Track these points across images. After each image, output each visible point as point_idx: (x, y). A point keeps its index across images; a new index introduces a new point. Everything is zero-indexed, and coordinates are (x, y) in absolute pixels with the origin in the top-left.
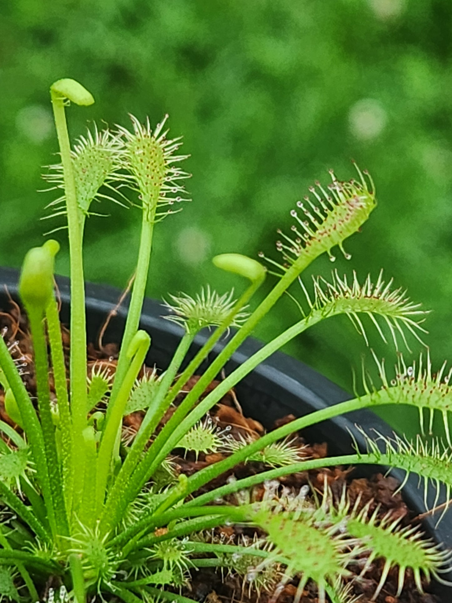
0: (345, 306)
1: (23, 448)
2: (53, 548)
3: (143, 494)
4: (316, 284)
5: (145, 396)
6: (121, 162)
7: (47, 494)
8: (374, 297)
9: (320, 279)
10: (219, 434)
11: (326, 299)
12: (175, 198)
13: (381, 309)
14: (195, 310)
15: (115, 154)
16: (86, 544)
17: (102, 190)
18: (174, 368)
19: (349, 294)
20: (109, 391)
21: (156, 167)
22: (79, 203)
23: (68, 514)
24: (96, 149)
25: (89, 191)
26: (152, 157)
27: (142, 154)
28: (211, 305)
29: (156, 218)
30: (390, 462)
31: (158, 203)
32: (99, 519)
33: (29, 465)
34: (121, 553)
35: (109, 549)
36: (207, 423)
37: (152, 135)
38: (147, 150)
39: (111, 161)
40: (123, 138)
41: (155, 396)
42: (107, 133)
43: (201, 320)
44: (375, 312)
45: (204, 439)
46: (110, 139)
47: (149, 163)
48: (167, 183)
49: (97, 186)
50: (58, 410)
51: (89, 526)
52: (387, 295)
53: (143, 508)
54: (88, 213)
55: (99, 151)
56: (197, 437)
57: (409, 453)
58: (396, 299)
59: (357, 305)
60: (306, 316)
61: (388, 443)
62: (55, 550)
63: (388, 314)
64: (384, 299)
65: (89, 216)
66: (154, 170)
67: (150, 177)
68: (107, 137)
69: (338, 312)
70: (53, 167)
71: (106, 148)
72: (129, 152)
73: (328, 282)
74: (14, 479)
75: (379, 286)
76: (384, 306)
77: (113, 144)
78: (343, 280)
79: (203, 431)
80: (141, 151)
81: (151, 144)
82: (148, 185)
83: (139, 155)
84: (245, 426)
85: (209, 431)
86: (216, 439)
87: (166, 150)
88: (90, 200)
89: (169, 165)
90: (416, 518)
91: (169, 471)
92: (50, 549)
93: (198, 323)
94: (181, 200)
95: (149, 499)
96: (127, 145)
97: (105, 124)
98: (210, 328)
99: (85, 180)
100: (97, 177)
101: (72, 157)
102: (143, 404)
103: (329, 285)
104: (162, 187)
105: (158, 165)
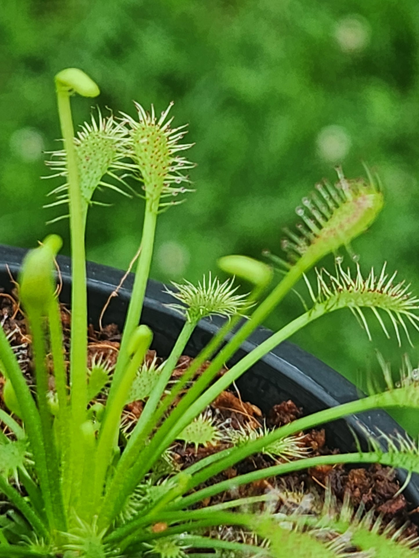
0: (348, 300)
1: (21, 439)
2: (51, 542)
3: (142, 486)
4: (320, 277)
5: (145, 386)
6: (126, 151)
7: (44, 485)
8: (378, 291)
9: (323, 272)
10: (219, 426)
11: (329, 292)
12: (179, 187)
13: (385, 303)
14: (196, 297)
15: (119, 142)
16: (83, 540)
17: (105, 178)
18: (174, 358)
19: (353, 287)
20: (110, 382)
21: (160, 156)
22: (82, 191)
23: (66, 507)
24: (100, 135)
25: (92, 179)
26: (156, 147)
27: (146, 143)
28: (212, 292)
29: (160, 208)
30: (392, 460)
31: (162, 194)
32: (96, 514)
33: (26, 457)
34: (119, 549)
35: (107, 545)
36: (207, 416)
37: (156, 123)
38: (152, 139)
39: (115, 150)
40: (127, 125)
41: (155, 386)
42: (111, 120)
43: (203, 309)
44: (379, 306)
45: (203, 432)
46: (114, 126)
47: (153, 152)
48: (171, 173)
49: (100, 174)
50: (57, 401)
51: (86, 521)
52: (391, 289)
53: (141, 500)
54: (91, 202)
55: (103, 139)
56: (197, 430)
57: (411, 452)
58: (400, 293)
59: (360, 300)
60: (309, 309)
61: (390, 442)
62: (52, 544)
63: (391, 309)
64: (387, 293)
65: (92, 205)
66: (157, 160)
67: (154, 166)
68: (111, 124)
69: (341, 306)
70: (56, 153)
71: (110, 136)
72: (132, 140)
73: (331, 274)
74: (11, 471)
75: (382, 280)
76: (387, 300)
77: (117, 131)
78: (346, 273)
79: (203, 423)
80: (145, 140)
81: (156, 133)
82: (152, 175)
83: (143, 144)
84: (243, 412)
85: (209, 423)
86: (216, 431)
87: (170, 138)
88: (93, 188)
89: (173, 154)
90: (414, 510)
91: (168, 460)
92: (47, 543)
93: (199, 312)
94: (186, 190)
95: (148, 491)
96: (131, 132)
97: (110, 111)
98: (211, 317)
99: (88, 168)
100: (101, 165)
101: (75, 144)
102: (143, 394)
103: (332, 277)
104: (166, 177)
105: (163, 154)
